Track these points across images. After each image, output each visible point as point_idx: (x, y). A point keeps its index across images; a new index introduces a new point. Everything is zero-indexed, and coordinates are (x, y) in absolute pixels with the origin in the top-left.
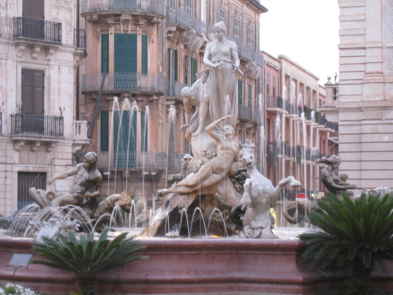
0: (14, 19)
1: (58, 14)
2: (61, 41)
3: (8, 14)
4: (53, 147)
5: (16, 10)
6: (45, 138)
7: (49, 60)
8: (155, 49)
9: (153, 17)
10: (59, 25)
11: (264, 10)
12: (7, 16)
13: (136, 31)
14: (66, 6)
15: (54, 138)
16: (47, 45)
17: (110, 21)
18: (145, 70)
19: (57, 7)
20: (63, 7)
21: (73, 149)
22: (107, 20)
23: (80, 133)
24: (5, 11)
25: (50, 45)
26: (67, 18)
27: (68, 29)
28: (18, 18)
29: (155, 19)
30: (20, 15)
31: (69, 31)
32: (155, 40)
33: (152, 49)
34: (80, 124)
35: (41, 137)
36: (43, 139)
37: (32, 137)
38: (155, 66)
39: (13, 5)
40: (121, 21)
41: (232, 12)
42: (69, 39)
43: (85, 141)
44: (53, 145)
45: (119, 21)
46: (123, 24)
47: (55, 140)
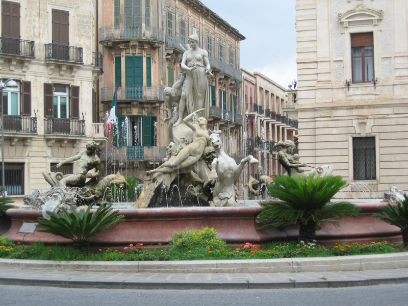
0: (45, 45)
1: (79, 41)
2: (82, 61)
3: (41, 42)
4: (78, 144)
5: (47, 38)
6: (71, 136)
7: (73, 77)
8: (157, 68)
9: (155, 43)
10: (80, 49)
11: (243, 38)
12: (40, 43)
13: (142, 54)
14: (86, 34)
15: (78, 137)
16: (72, 64)
17: (122, 47)
18: (149, 84)
19: (79, 36)
20: (84, 36)
22: (119, 45)
23: (98, 132)
24: (39, 39)
25: (74, 65)
26: (87, 44)
27: (88, 52)
28: (49, 44)
30: (51, 42)
31: (88, 54)
32: (157, 61)
33: (154, 68)
34: (98, 126)
35: (68, 136)
36: (69, 138)
37: (61, 136)
38: (157, 80)
39: (45, 34)
40: (130, 46)
41: (217, 39)
42: (89, 60)
43: (103, 138)
44: (77, 142)
45: (129, 46)
46: (132, 49)
47: (79, 138)
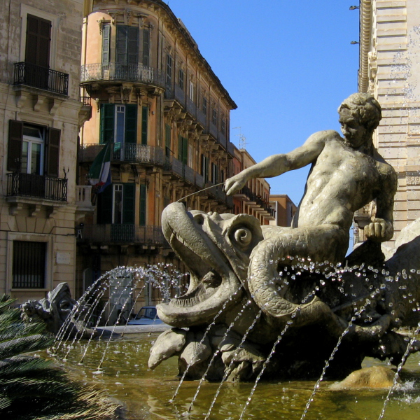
0: (15, 64)
1: (64, 65)
2: (67, 94)
3: (9, 58)
4: (55, 214)
5: (18, 55)
6: (46, 202)
7: (53, 115)
8: (154, 122)
9: (154, 88)
10: (66, 75)
12: (7, 60)
13: (137, 102)
14: (73, 57)
15: (57, 203)
16: (52, 96)
17: (111, 90)
18: (144, 142)
19: (63, 57)
20: (71, 59)
21: (76, 217)
22: (108, 89)
23: (84, 199)
24: (6, 55)
25: (55, 97)
26: (74, 71)
27: (75, 83)
28: (20, 63)
29: (156, 90)
30: (23, 59)
31: (75, 86)
32: (154, 113)
33: (151, 120)
34: (84, 189)
35: (42, 201)
36: (43, 204)
37: (32, 200)
38: (154, 139)
39: (15, 49)
40: (121, 91)
41: (212, 103)
42: (75, 94)
43: (90, 207)
44: (54, 211)
45: (119, 91)
46: (124, 95)
47: (58, 205)
